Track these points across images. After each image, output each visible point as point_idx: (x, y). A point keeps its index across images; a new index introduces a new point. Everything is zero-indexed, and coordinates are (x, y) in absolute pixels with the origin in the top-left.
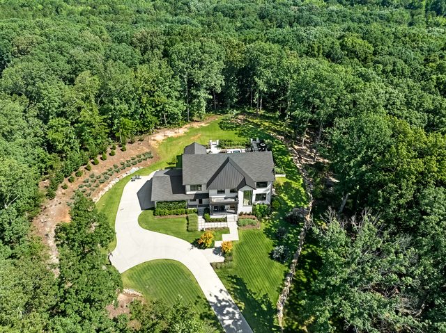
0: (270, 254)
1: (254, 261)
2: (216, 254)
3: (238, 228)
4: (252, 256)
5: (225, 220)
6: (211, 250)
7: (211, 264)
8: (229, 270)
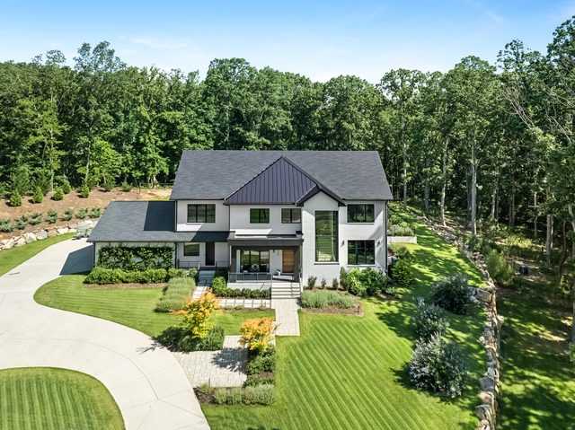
0: (397, 373)
1: (348, 388)
2: (223, 365)
3: (299, 311)
4: (338, 374)
5: (266, 295)
6: (210, 355)
7: (196, 391)
8: (259, 411)
